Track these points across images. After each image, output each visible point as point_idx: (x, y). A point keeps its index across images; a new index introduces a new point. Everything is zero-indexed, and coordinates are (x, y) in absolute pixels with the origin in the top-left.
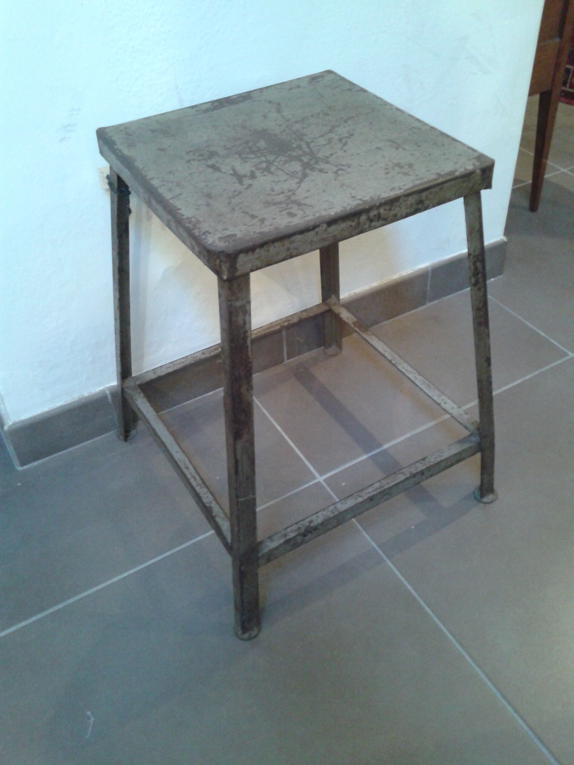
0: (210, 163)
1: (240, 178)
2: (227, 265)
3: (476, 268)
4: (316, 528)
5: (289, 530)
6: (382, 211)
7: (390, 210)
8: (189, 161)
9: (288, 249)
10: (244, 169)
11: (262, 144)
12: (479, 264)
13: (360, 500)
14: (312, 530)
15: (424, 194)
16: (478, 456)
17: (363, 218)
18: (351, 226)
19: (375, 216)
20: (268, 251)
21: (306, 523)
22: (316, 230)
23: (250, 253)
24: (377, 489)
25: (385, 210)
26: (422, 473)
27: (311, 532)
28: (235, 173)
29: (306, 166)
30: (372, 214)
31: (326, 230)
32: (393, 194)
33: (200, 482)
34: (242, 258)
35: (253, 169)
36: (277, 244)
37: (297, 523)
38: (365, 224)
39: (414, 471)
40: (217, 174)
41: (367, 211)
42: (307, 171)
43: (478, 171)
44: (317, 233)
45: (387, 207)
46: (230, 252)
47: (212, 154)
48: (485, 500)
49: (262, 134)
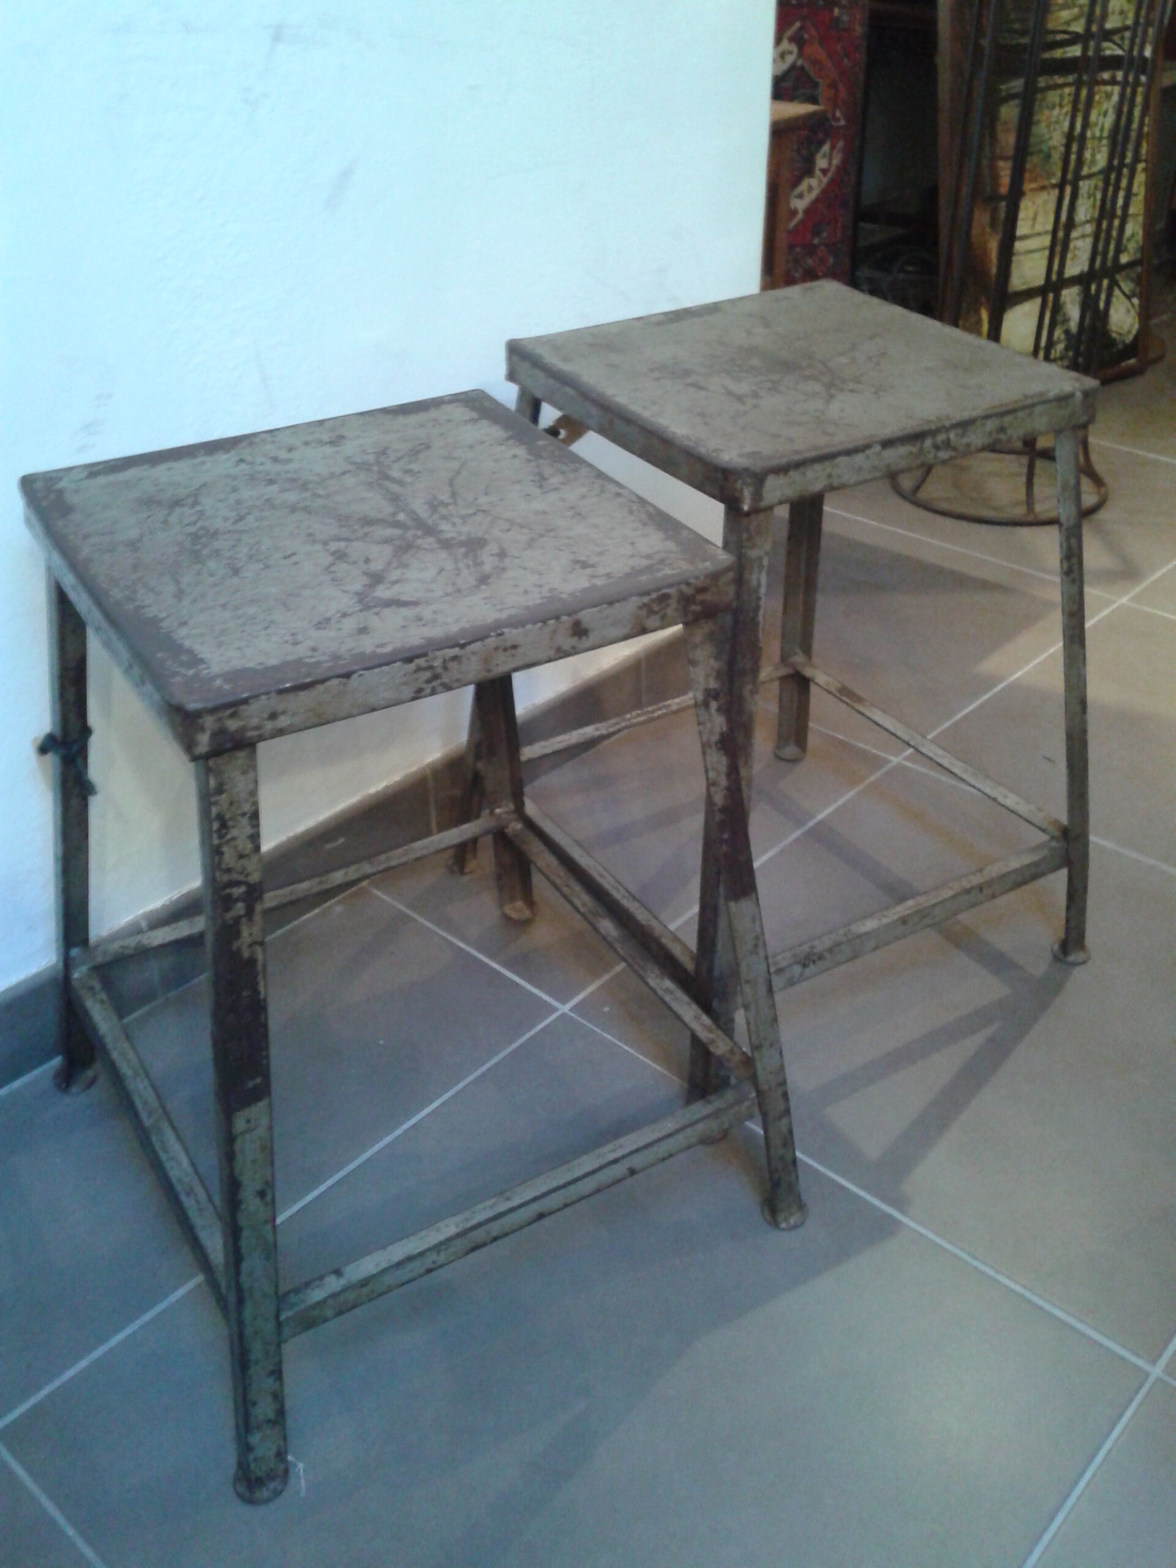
0: (689, 381)
1: (740, 399)
2: (751, 489)
3: (1069, 548)
4: (821, 957)
5: (780, 957)
6: (952, 435)
7: (963, 436)
8: (658, 379)
9: (830, 476)
10: (743, 388)
11: (756, 362)
12: (1073, 541)
13: (885, 921)
14: (815, 958)
15: (1008, 419)
16: (1063, 873)
17: (928, 443)
18: (911, 453)
19: (943, 442)
20: (804, 474)
21: (806, 948)
22: (868, 452)
23: (781, 476)
24: (910, 908)
25: (957, 435)
26: (980, 888)
27: (814, 962)
28: (729, 393)
29: (830, 386)
30: (941, 438)
31: (878, 454)
32: (966, 415)
33: (627, 895)
34: (771, 482)
35: (754, 388)
36: (818, 467)
37: (790, 949)
38: (929, 452)
39: (966, 884)
40: (703, 393)
41: (933, 433)
42: (833, 391)
43: (1079, 395)
44: (868, 457)
45: (959, 431)
46: (757, 470)
47: (688, 373)
48: (1072, 958)
49: (752, 351)
